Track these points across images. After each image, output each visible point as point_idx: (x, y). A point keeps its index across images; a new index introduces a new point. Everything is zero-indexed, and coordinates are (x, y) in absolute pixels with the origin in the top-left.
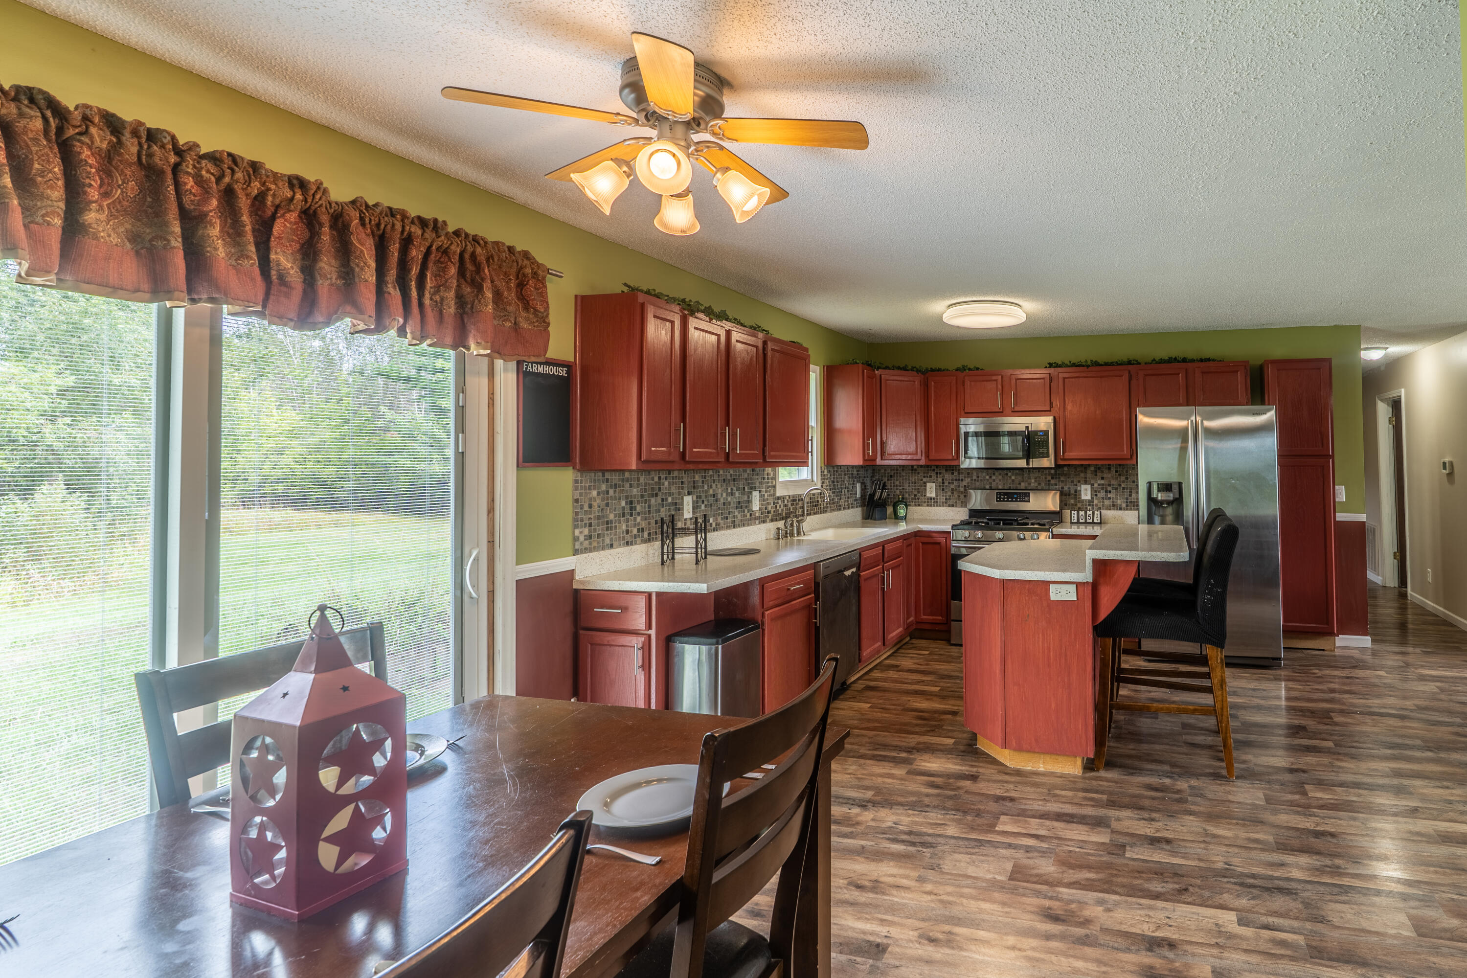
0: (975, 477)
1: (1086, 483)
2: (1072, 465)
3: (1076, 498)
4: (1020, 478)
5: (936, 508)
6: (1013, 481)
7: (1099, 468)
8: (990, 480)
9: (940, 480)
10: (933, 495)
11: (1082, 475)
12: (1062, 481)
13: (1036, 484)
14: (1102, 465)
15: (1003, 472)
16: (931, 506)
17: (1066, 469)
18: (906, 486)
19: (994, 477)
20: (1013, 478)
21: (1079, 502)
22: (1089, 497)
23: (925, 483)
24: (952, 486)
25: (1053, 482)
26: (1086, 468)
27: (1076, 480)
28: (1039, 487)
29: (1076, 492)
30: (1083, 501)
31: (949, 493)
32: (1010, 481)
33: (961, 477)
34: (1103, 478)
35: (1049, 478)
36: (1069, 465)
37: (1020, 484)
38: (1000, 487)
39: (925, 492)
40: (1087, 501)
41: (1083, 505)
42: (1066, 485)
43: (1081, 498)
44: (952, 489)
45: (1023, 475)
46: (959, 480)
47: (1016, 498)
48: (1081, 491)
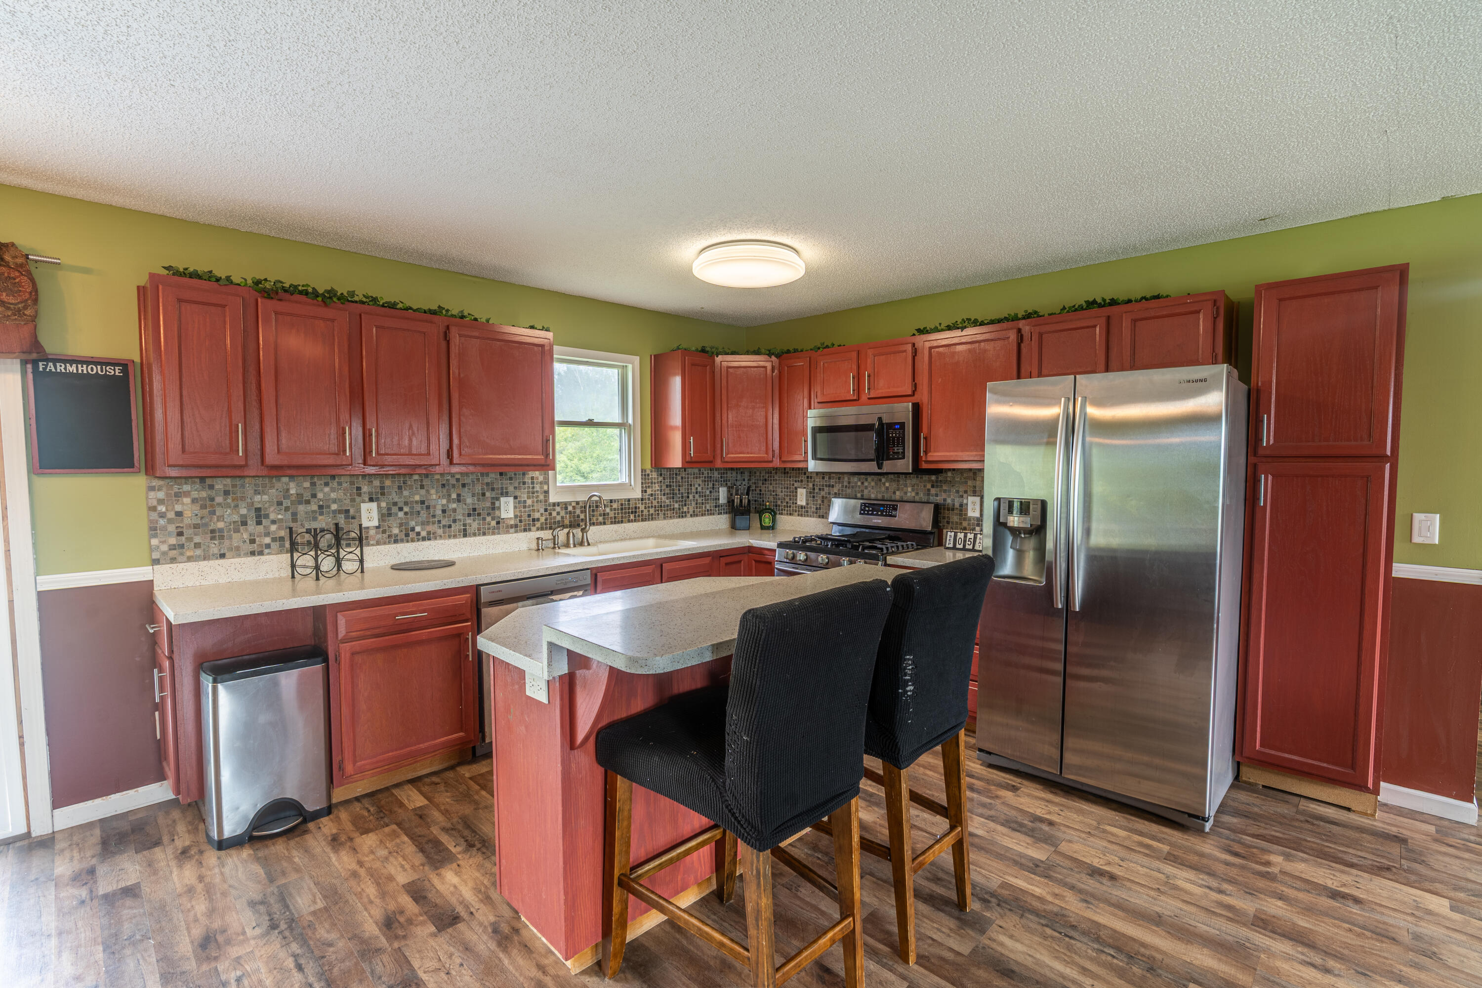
0: (845, 484)
1: (975, 493)
2: (958, 469)
3: (961, 515)
4: (894, 485)
5: (806, 519)
6: (887, 488)
8: (863, 488)
9: (811, 485)
10: (804, 503)
11: (970, 483)
12: (945, 491)
13: (913, 494)
15: (876, 478)
16: (801, 515)
17: (949, 474)
18: (779, 490)
19: (866, 484)
20: (887, 484)
21: (965, 519)
22: (977, 514)
23: (796, 488)
24: (823, 493)
25: (933, 491)
26: (975, 474)
27: (962, 489)
28: (917, 498)
29: (961, 505)
30: (970, 519)
31: (819, 502)
32: (883, 489)
33: (832, 482)
35: (929, 486)
36: (954, 470)
37: (894, 493)
38: (873, 496)
39: (796, 499)
40: (974, 518)
41: (969, 524)
42: (949, 496)
43: (966, 514)
44: (823, 497)
45: (898, 481)
46: (829, 486)
47: (882, 511)
48: (967, 504)
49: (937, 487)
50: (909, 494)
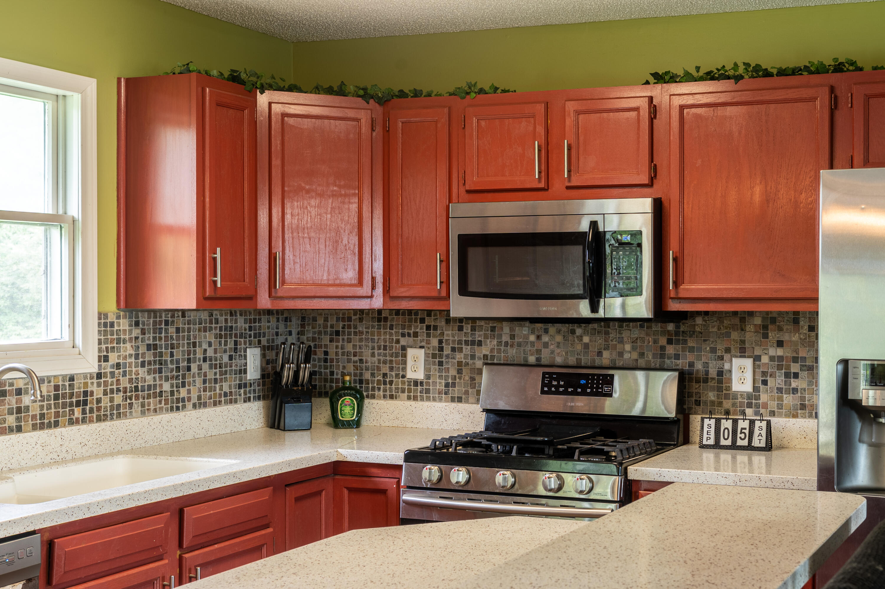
0: (505, 338)
1: (743, 353)
2: (714, 313)
3: (720, 389)
4: (600, 341)
5: (426, 404)
6: (586, 346)
7: (773, 320)
8: (538, 345)
9: (435, 342)
10: (420, 375)
11: (735, 335)
12: (691, 350)
13: (635, 355)
14: (780, 313)
15: (564, 328)
16: (415, 398)
17: (699, 321)
18: (366, 354)
19: (545, 338)
20: (586, 339)
21: (727, 397)
22: (748, 387)
23: (404, 348)
24: (459, 357)
25: (670, 350)
26: (743, 320)
27: (720, 347)
28: (642, 363)
29: (720, 373)
30: (735, 396)
31: (453, 372)
32: (579, 347)
33: (478, 336)
34: (780, 344)
35: (663, 341)
36: (706, 313)
37: (600, 354)
38: (559, 360)
39: (404, 369)
40: (742, 394)
41: (734, 405)
42: (699, 358)
43: (729, 388)
44: (460, 363)
45: (607, 333)
46: (473, 343)
47: (584, 387)
48: (730, 371)
49: (678, 342)
50: (626, 356)
